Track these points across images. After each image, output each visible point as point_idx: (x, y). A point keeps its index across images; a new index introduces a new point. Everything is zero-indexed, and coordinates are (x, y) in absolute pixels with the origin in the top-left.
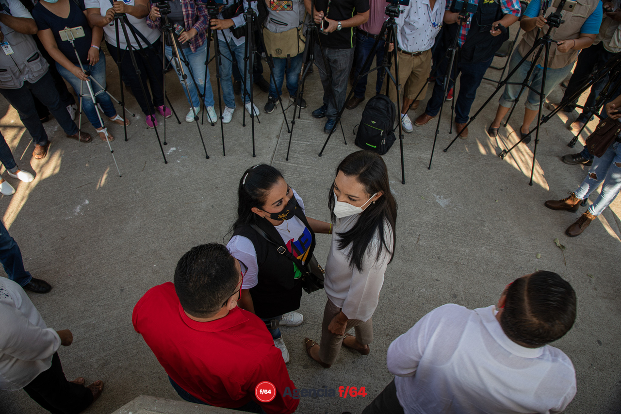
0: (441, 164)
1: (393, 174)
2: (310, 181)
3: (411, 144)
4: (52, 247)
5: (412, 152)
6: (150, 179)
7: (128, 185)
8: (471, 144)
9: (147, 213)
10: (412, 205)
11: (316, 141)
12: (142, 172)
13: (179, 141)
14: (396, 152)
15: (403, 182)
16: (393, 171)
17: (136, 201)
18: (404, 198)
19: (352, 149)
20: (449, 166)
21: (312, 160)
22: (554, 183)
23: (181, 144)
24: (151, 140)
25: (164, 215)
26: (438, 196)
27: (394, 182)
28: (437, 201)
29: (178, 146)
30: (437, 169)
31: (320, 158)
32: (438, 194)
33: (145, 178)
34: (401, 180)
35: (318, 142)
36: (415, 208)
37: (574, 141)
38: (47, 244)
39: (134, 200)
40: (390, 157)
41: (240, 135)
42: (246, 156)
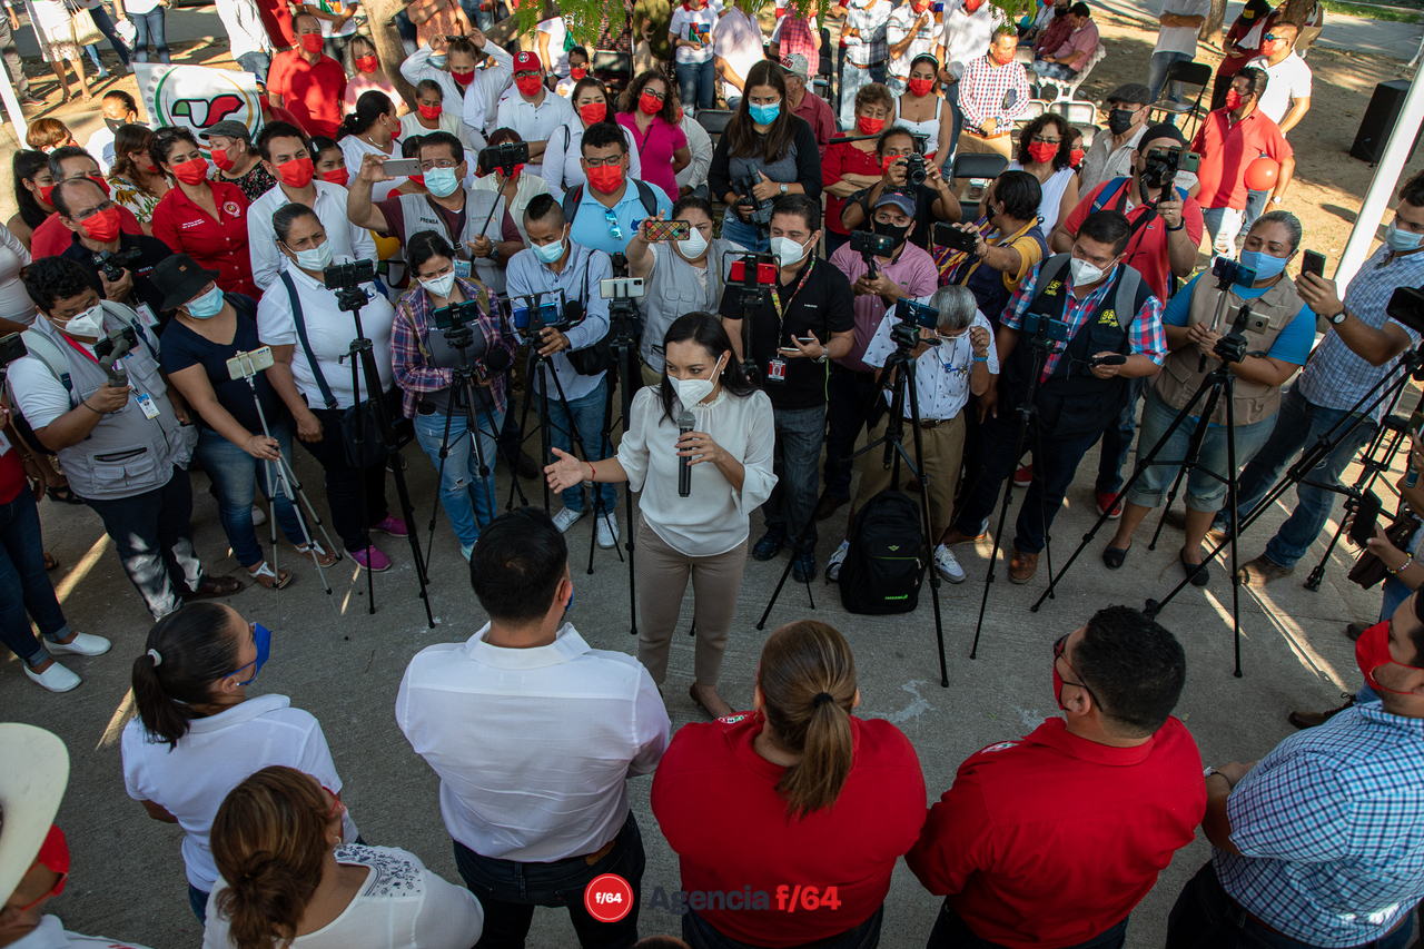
0: (1022, 638)
1: (920, 663)
2: (739, 686)
3: (951, 597)
4: (144, 861)
5: (956, 614)
6: (383, 689)
7: (334, 706)
8: (1082, 593)
9: (374, 770)
10: (971, 733)
11: (745, 598)
12: (365, 675)
13: (447, 603)
14: (921, 616)
15: (945, 683)
16: (920, 657)
17: (350, 741)
18: (951, 718)
19: (824, 611)
20: (1041, 643)
21: (742, 639)
22: (1283, 673)
23: (452, 610)
24: (386, 603)
25: (416, 771)
26: (1027, 712)
27: (925, 681)
28: (1025, 722)
29: (446, 614)
30: (1016, 651)
31: (758, 632)
32: (1026, 705)
33: (372, 687)
34: (940, 677)
35: (750, 598)
36: (978, 741)
37: (1316, 577)
38: (133, 853)
39: (347, 740)
40: (910, 627)
41: (581, 587)
42: (596, 634)
